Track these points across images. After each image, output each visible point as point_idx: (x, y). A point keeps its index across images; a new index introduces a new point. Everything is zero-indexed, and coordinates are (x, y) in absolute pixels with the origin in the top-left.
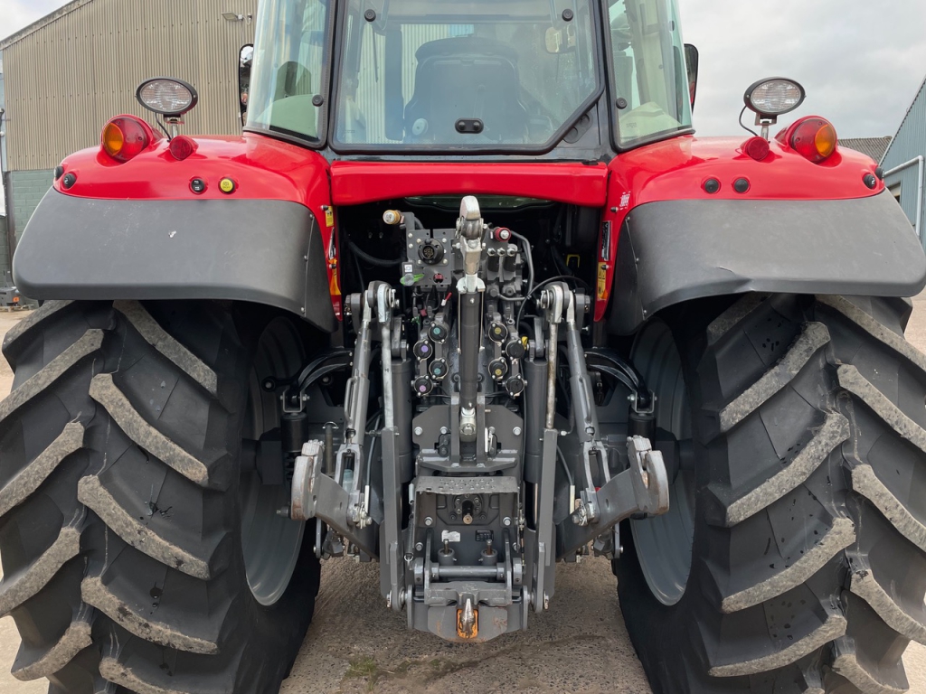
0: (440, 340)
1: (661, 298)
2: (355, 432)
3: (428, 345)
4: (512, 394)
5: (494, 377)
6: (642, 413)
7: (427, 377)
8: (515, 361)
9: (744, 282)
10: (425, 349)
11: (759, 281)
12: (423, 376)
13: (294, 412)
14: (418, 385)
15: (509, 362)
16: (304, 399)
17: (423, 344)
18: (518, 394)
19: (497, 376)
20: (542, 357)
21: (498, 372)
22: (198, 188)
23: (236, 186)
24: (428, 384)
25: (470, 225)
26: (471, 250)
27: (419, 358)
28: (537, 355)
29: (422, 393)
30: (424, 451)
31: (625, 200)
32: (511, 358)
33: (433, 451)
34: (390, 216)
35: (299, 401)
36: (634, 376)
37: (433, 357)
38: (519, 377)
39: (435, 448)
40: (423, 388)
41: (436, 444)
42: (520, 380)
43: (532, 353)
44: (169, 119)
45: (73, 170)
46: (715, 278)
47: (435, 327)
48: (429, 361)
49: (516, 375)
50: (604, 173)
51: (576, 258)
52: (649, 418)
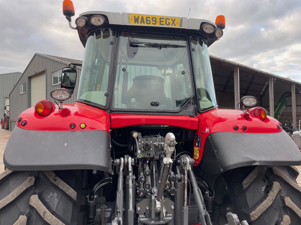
0: (148, 176)
1: (229, 166)
2: (120, 212)
3: (144, 178)
4: (172, 194)
5: (166, 189)
6: (210, 198)
7: (143, 189)
8: (173, 183)
9: (255, 162)
10: (143, 179)
11: (260, 162)
12: (142, 189)
13: (91, 202)
14: (140, 192)
15: (171, 183)
16: (96, 197)
17: (143, 177)
18: (174, 194)
19: (167, 188)
20: (180, 180)
21: (168, 187)
22: (73, 127)
23: (86, 126)
24: (143, 192)
25: (172, 143)
26: (171, 150)
27: (141, 183)
28: (179, 180)
29: (142, 195)
30: (140, 216)
31: (207, 130)
32: (172, 182)
33: (143, 216)
34: (135, 135)
35: (94, 197)
36: (207, 185)
37: (145, 182)
38: (174, 188)
39: (144, 215)
40: (142, 193)
41: (145, 213)
42: (175, 189)
43: (177, 179)
44: (59, 101)
45: (26, 120)
46: (246, 160)
47: (147, 171)
48: (144, 184)
49: (173, 188)
50: (197, 120)
51: (183, 143)
52: (213, 200)
